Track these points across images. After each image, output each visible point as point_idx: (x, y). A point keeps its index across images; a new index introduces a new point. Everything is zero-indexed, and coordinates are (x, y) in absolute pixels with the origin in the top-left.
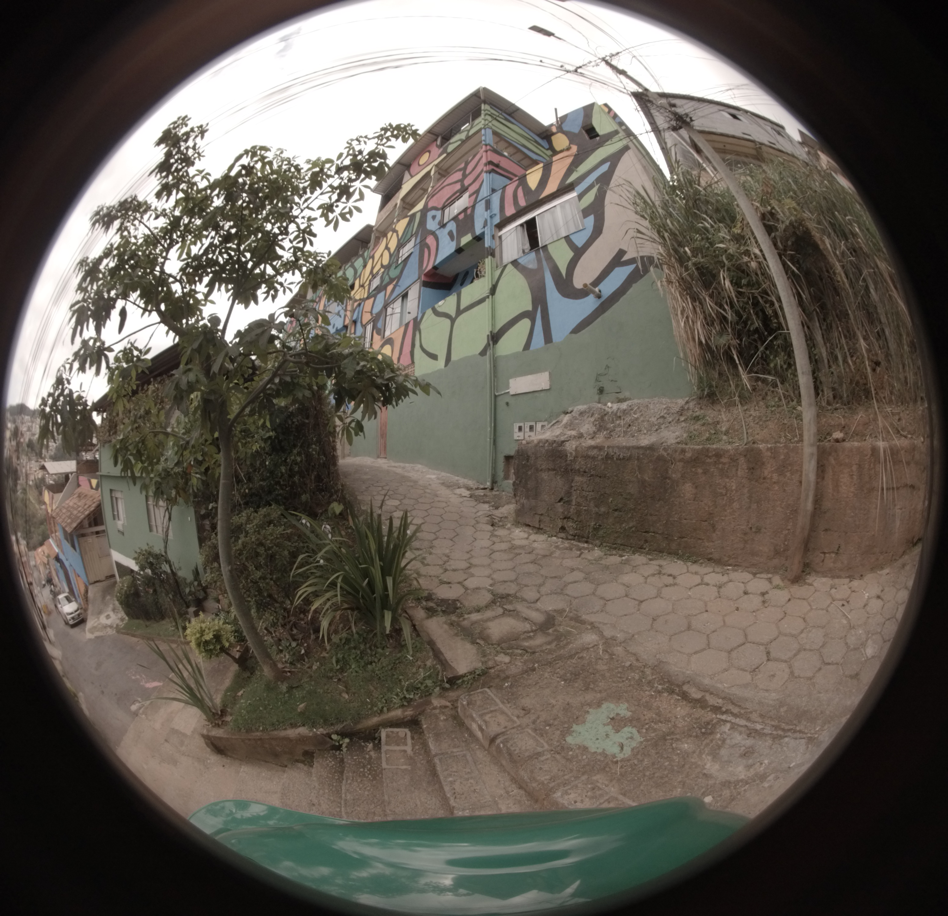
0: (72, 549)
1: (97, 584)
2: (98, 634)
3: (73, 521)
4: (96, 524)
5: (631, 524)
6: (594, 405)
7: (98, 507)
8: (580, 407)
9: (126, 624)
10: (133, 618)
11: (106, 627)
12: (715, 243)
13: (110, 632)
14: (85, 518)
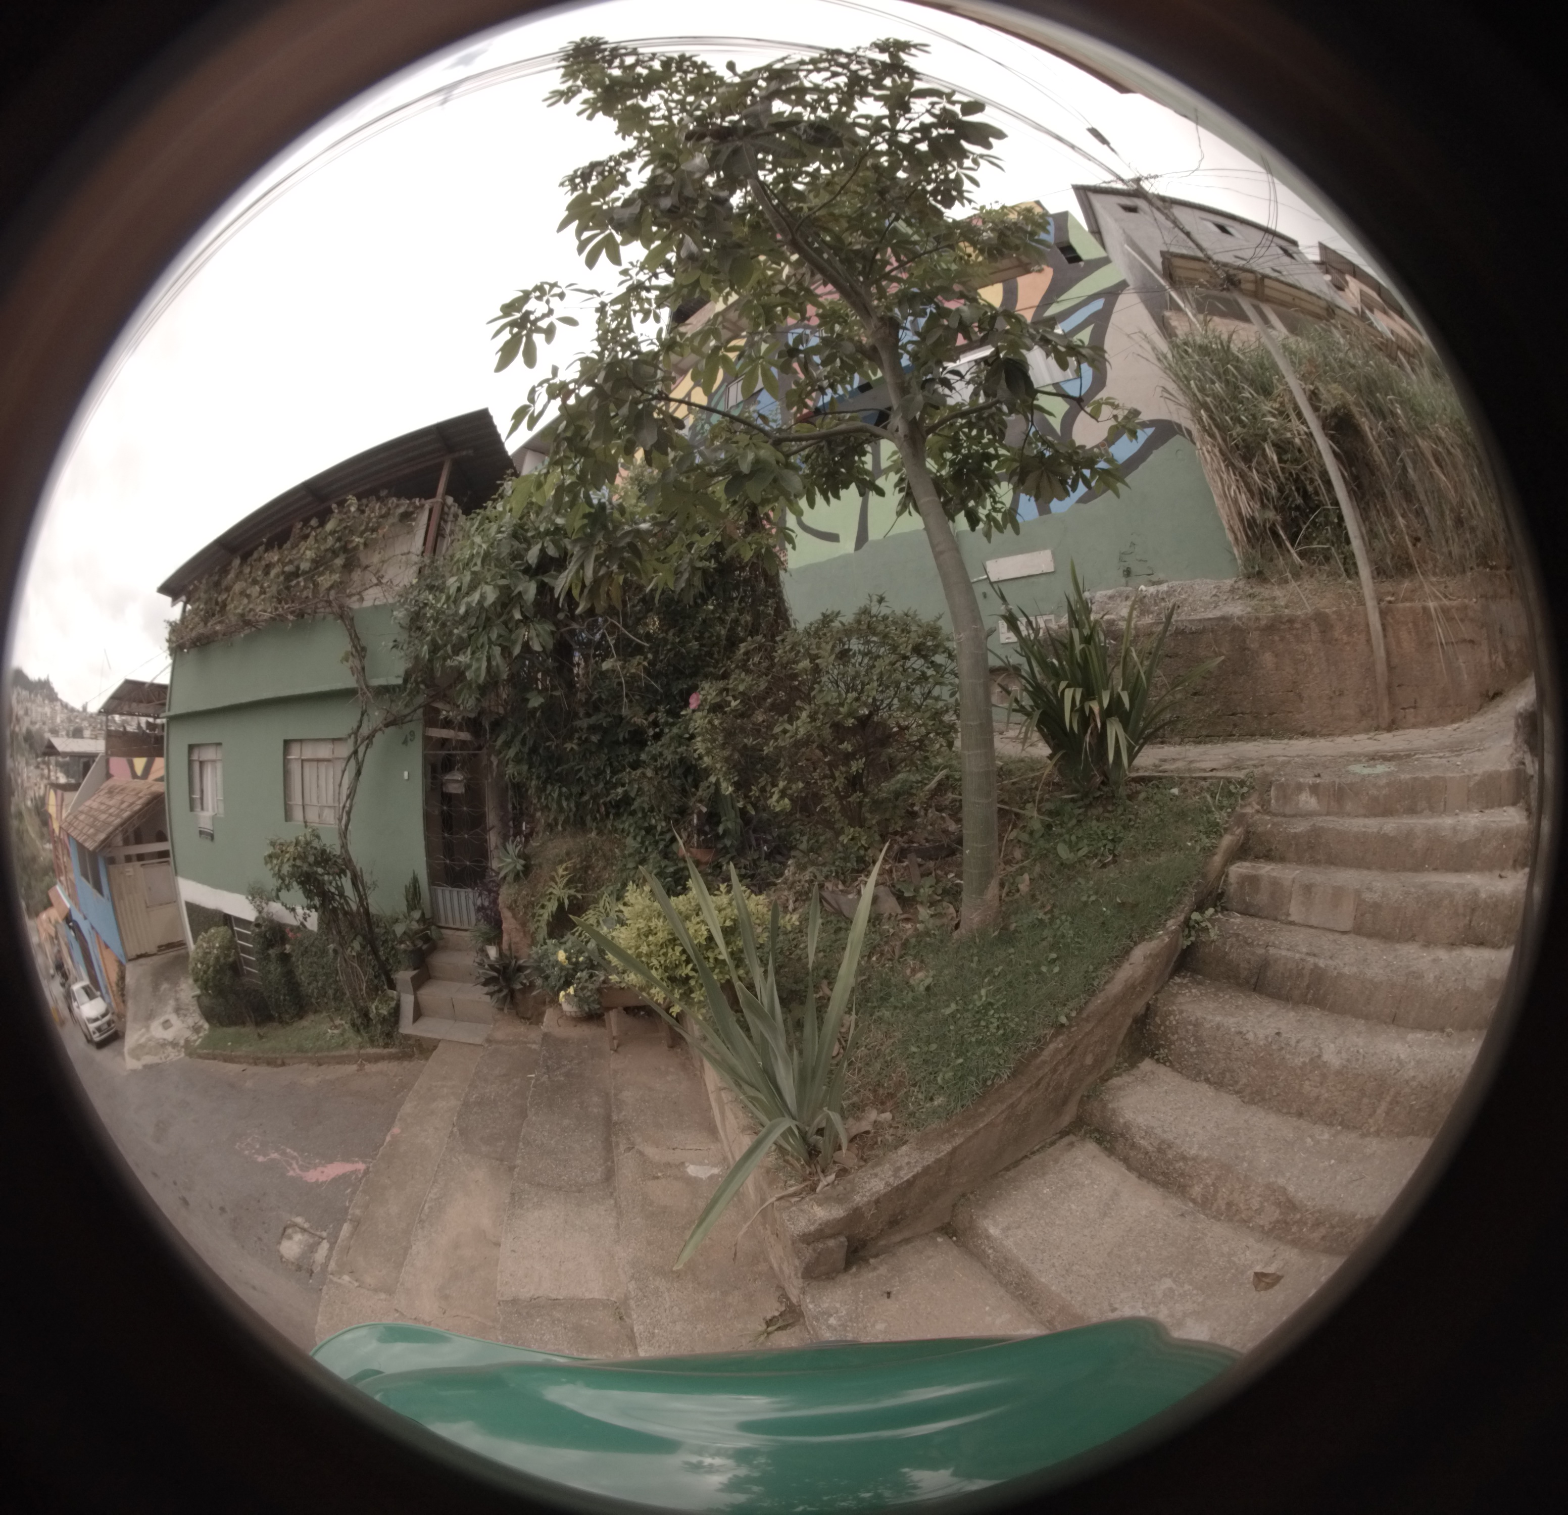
0: (95, 891)
1: (142, 961)
2: (148, 1059)
3: (98, 831)
4: (139, 840)
5: (1215, 708)
6: (1123, 588)
7: (148, 803)
8: (1104, 593)
9: (207, 1037)
10: (222, 1024)
11: (163, 1044)
12: (1259, 415)
13: (174, 1055)
14: (122, 824)
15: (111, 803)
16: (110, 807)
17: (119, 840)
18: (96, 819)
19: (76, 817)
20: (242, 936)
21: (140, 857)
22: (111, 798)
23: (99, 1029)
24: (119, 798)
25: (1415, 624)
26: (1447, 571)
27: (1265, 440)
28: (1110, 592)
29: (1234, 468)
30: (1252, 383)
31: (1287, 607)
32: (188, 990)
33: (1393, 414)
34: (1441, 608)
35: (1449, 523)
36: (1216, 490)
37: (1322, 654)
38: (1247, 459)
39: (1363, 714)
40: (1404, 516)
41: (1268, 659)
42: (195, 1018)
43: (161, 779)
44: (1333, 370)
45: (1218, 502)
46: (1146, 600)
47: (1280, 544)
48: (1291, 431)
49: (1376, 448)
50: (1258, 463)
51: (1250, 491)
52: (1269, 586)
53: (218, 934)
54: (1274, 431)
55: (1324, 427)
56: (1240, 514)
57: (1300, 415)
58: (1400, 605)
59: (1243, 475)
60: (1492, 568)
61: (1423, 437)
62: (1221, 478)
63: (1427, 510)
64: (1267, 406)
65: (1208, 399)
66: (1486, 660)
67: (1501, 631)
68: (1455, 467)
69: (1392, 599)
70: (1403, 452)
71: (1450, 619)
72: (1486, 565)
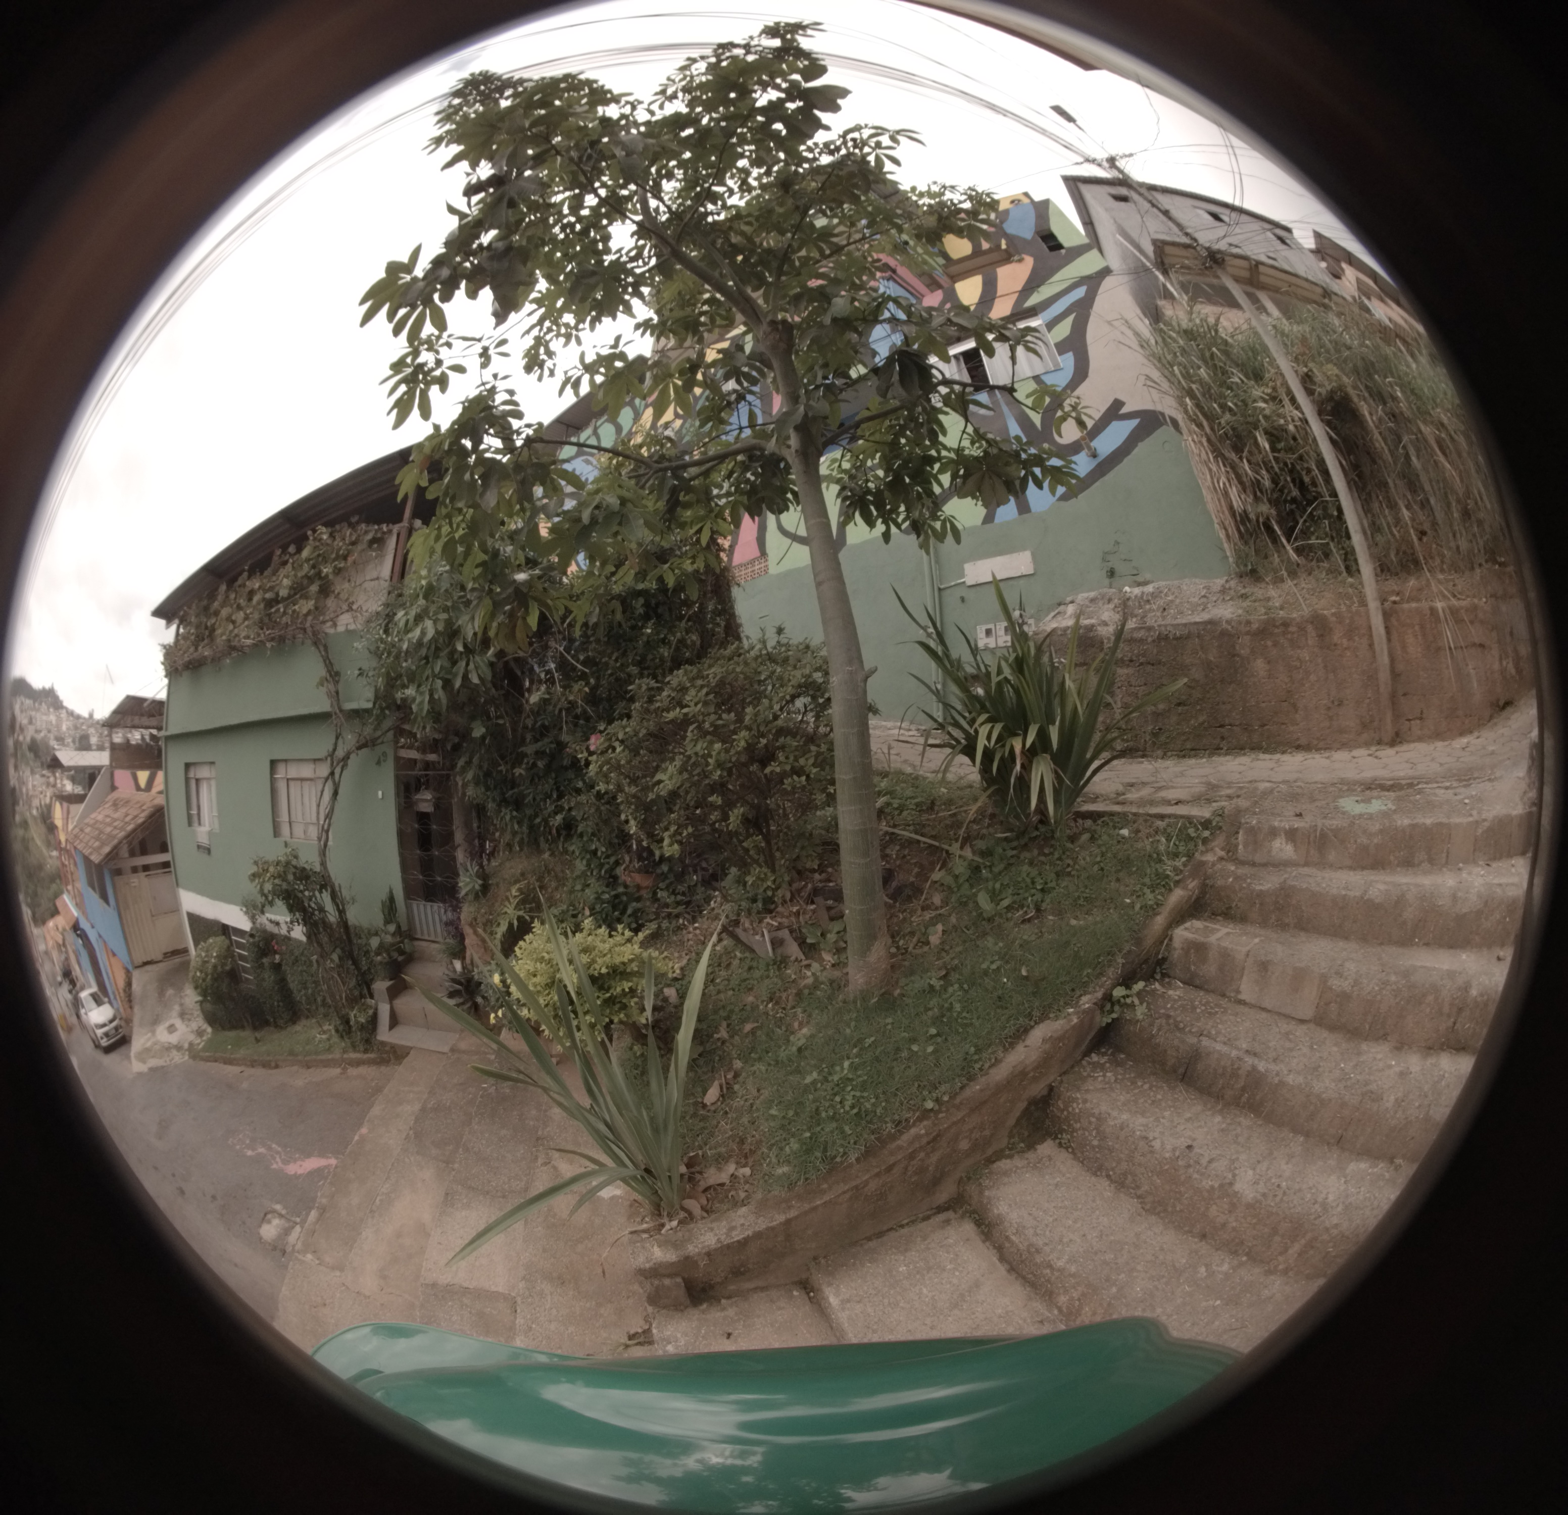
0: (101, 901)
1: (149, 968)
2: (153, 1062)
3: (103, 844)
4: (144, 852)
5: (1201, 719)
6: (1105, 590)
7: (151, 816)
8: (1085, 595)
9: (210, 1041)
10: (224, 1029)
11: (168, 1048)
12: (1250, 402)
13: (178, 1058)
14: (127, 837)
15: (116, 815)
16: (115, 820)
17: (124, 852)
18: (101, 832)
19: (82, 830)
20: (240, 946)
21: (146, 868)
22: (116, 810)
23: (106, 1035)
24: (123, 810)
25: (1422, 627)
26: (1455, 568)
27: (1256, 428)
28: (1092, 594)
29: (1224, 459)
30: (1242, 367)
31: (1282, 608)
32: (191, 997)
33: (1394, 399)
34: (1450, 608)
35: (1456, 515)
36: (1205, 481)
37: (1320, 660)
38: (1238, 449)
39: (1365, 726)
40: (1408, 507)
41: (1260, 665)
42: (199, 1022)
43: (160, 792)
44: (1328, 351)
45: (1207, 495)
46: (1130, 603)
47: (1275, 540)
48: (1284, 417)
49: (1377, 435)
50: (1250, 452)
51: (1241, 482)
52: (1263, 585)
53: (216, 943)
54: (1266, 417)
55: (1320, 413)
56: (1231, 508)
57: (1293, 400)
58: (1406, 606)
59: (1234, 467)
60: (1500, 564)
61: (1425, 422)
62: (1210, 470)
63: (1432, 501)
64: (1257, 392)
65: (1194, 386)
66: (1496, 666)
67: (1511, 634)
68: (1460, 455)
69: (1397, 599)
70: (1405, 439)
71: (1459, 621)
72: (1495, 562)
